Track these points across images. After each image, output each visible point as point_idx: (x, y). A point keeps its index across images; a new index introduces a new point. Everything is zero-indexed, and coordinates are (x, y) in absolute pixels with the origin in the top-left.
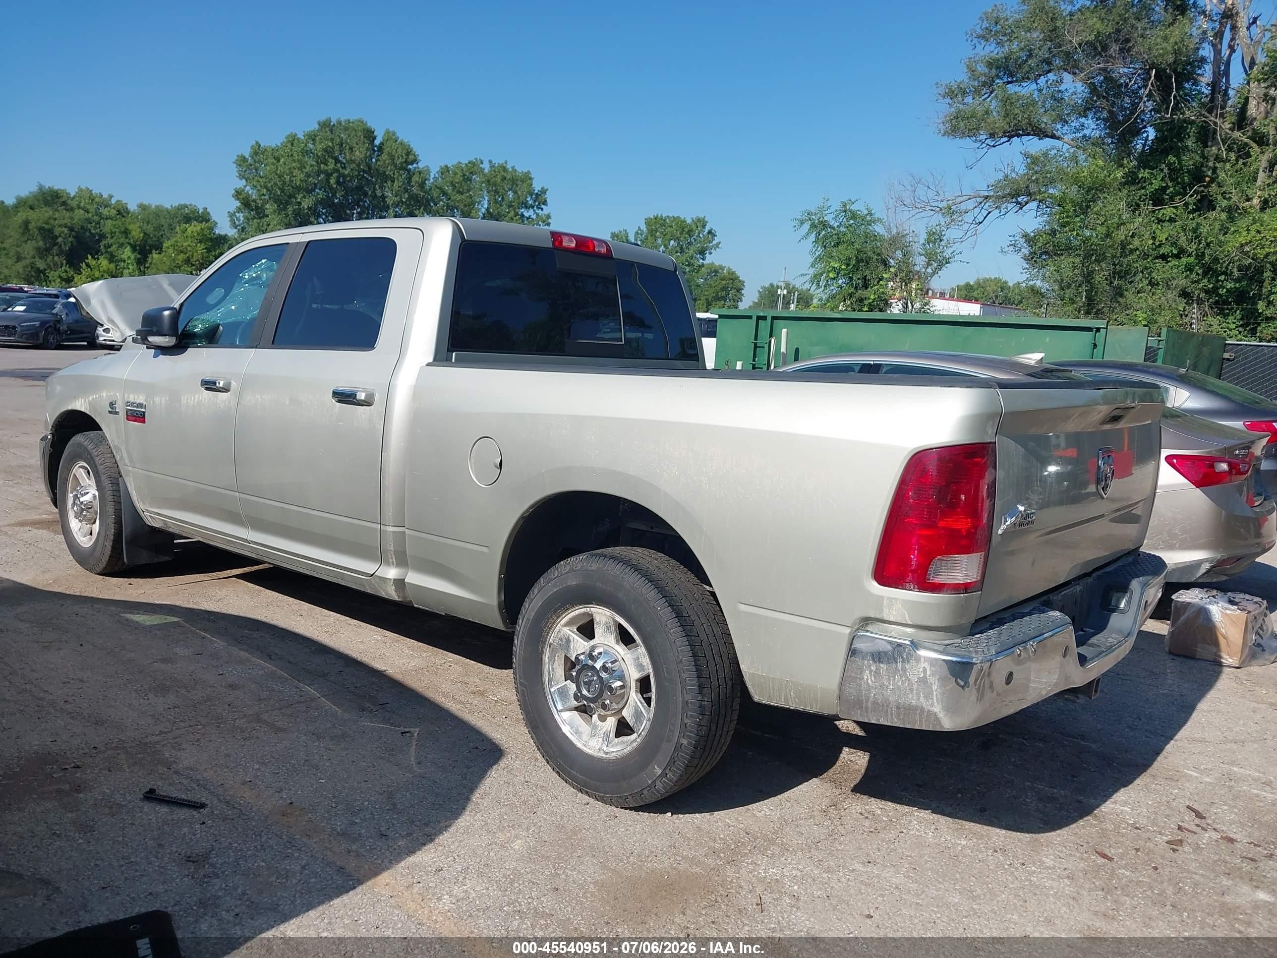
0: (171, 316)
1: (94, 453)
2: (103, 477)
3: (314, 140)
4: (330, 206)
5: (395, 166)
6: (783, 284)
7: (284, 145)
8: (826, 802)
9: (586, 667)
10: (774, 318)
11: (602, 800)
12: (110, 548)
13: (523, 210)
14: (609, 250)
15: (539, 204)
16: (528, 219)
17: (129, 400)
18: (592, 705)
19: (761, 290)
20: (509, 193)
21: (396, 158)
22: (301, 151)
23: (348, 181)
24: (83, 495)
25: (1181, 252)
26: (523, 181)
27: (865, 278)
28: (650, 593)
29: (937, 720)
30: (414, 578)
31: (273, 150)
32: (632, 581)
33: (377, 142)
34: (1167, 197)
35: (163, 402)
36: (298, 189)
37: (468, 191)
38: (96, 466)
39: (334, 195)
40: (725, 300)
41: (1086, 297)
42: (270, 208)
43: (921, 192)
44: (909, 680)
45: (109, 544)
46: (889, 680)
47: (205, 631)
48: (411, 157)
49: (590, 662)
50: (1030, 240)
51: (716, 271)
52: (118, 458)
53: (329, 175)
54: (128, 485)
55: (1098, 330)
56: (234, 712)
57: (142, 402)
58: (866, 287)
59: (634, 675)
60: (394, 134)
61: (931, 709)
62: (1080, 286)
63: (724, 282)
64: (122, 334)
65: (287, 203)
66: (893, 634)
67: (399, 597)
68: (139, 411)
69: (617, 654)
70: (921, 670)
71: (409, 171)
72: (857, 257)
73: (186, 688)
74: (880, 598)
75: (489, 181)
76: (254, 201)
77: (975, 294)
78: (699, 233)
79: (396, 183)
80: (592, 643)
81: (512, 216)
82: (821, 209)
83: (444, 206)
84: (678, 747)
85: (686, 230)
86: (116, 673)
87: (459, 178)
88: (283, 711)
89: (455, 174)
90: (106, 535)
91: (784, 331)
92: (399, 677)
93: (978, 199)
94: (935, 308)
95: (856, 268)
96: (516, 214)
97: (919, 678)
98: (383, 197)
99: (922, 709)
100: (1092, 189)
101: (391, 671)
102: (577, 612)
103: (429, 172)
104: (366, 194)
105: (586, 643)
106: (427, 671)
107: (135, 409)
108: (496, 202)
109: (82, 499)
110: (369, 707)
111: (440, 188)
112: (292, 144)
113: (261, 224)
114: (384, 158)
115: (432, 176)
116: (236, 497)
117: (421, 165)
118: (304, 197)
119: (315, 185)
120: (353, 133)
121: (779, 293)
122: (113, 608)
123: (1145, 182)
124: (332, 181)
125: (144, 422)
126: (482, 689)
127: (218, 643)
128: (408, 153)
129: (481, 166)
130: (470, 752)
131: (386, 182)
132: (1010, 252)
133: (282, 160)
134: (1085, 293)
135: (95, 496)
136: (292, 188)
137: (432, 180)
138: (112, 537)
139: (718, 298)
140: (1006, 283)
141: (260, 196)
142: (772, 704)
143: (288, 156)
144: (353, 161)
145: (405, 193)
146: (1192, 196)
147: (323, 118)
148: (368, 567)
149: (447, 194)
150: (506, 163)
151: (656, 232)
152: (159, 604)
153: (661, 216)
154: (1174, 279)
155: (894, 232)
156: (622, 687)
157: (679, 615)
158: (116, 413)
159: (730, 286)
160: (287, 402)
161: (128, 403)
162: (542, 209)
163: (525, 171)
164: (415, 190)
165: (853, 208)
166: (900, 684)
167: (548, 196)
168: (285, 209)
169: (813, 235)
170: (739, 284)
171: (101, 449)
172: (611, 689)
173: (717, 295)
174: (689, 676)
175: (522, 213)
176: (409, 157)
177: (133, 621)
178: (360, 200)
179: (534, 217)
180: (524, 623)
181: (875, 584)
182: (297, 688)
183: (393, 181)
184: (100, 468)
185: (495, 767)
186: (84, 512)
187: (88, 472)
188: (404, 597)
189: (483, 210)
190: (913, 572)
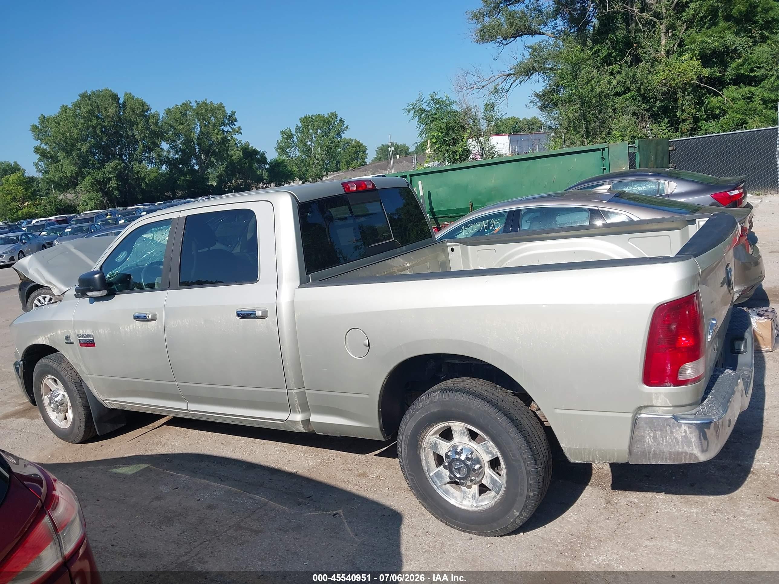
0: (100, 277)
1: (59, 369)
2: (70, 384)
3: (79, 107)
4: (100, 148)
5: (137, 114)
6: (390, 144)
7: (60, 114)
8: (603, 501)
9: (455, 460)
10: (411, 176)
11: (479, 535)
12: (84, 427)
13: (223, 127)
14: (374, 186)
15: (232, 122)
16: (227, 132)
17: (79, 333)
18: (463, 481)
19: (377, 149)
20: (211, 118)
21: (136, 110)
22: (72, 116)
23: (108, 129)
24: (56, 397)
25: (628, 90)
26: (219, 110)
27: (453, 139)
28: (491, 410)
29: (696, 457)
30: (315, 418)
31: (53, 118)
32: (476, 404)
33: (121, 101)
34: (612, 58)
35: (106, 332)
36: (77, 140)
37: (186, 122)
38: (62, 377)
39: (101, 140)
40: (357, 160)
41: (585, 128)
42: (61, 155)
43: (469, 78)
44: (676, 439)
45: (83, 425)
46: (663, 441)
47: (169, 469)
48: (146, 107)
49: (457, 457)
50: (541, 96)
51: (348, 143)
52: (78, 370)
53: (94, 128)
54: (89, 386)
55: (603, 149)
56: (222, 526)
57: (90, 333)
58: (455, 144)
59: (486, 458)
60: (131, 94)
61: (692, 452)
62: (580, 122)
63: (354, 149)
64: (60, 290)
65: (72, 150)
66: (659, 413)
67: (305, 430)
68: (89, 340)
69: (471, 448)
70: (683, 431)
71: (146, 116)
72: (446, 127)
73: (182, 515)
74: (650, 394)
75: (197, 113)
76: (49, 153)
77: (502, 129)
78: (334, 122)
79: (139, 126)
80: (452, 443)
81: (217, 132)
82: (420, 101)
83: (173, 134)
84: (528, 497)
85: (326, 121)
86: (132, 516)
87: (178, 115)
88: (252, 517)
89: (176, 113)
90: (80, 420)
91: (420, 182)
92: (307, 475)
93: (504, 77)
94: (497, 149)
95: (447, 134)
96: (219, 131)
97: (682, 436)
98: (133, 136)
99: (686, 453)
100: (577, 64)
101: (300, 472)
102: (440, 427)
103: (158, 114)
104: (122, 136)
105: (448, 444)
106: (322, 466)
107: (86, 338)
108: (205, 125)
109: (56, 399)
110: (302, 501)
111: (168, 124)
112: (66, 112)
113: (57, 166)
114: (128, 111)
115: (161, 117)
116: (175, 385)
117: (153, 111)
118: (82, 145)
119: (87, 135)
120: (104, 98)
121: (389, 150)
122: (101, 467)
123: (599, 52)
124: (98, 131)
125: (94, 346)
126: (362, 472)
127: (184, 477)
128: (143, 105)
129: (190, 105)
130: (381, 519)
131: (133, 126)
132: (531, 106)
133: (62, 123)
134: (584, 126)
135: (64, 396)
136: (73, 140)
137: (161, 119)
138: (84, 420)
139: (352, 159)
140: (518, 119)
141: (52, 149)
142: (583, 462)
143: (65, 120)
144: (108, 116)
145: (147, 131)
146: (628, 56)
147: (82, 92)
148: (282, 416)
149: (173, 127)
150: (206, 100)
151: (308, 125)
152: (129, 457)
153: (309, 116)
154: (628, 107)
155: (465, 108)
156: (481, 467)
157: (512, 420)
158: (72, 343)
159: (359, 150)
160: (203, 323)
161: (79, 336)
162: (235, 125)
163: (219, 103)
164: (153, 128)
165: (437, 97)
166: (670, 441)
167: (237, 116)
168: (71, 154)
169: (417, 118)
170: (363, 148)
171: (63, 365)
172: (474, 470)
173: (352, 157)
174: (527, 456)
175: (222, 129)
176: (144, 108)
177: (120, 474)
178: (118, 140)
179: (231, 130)
180: (404, 438)
181: (646, 386)
182: (250, 498)
183: (137, 125)
184: (66, 378)
185: (402, 526)
186: (60, 407)
187: (55, 381)
188: (309, 429)
189: (198, 132)
190: (668, 376)
